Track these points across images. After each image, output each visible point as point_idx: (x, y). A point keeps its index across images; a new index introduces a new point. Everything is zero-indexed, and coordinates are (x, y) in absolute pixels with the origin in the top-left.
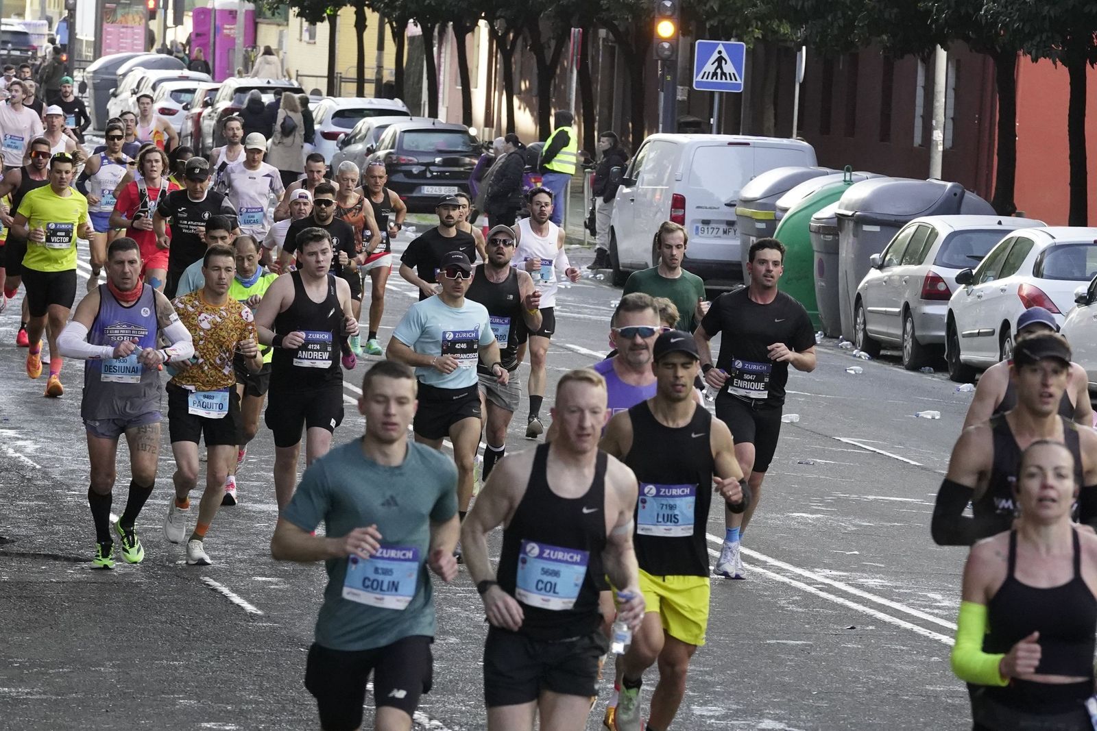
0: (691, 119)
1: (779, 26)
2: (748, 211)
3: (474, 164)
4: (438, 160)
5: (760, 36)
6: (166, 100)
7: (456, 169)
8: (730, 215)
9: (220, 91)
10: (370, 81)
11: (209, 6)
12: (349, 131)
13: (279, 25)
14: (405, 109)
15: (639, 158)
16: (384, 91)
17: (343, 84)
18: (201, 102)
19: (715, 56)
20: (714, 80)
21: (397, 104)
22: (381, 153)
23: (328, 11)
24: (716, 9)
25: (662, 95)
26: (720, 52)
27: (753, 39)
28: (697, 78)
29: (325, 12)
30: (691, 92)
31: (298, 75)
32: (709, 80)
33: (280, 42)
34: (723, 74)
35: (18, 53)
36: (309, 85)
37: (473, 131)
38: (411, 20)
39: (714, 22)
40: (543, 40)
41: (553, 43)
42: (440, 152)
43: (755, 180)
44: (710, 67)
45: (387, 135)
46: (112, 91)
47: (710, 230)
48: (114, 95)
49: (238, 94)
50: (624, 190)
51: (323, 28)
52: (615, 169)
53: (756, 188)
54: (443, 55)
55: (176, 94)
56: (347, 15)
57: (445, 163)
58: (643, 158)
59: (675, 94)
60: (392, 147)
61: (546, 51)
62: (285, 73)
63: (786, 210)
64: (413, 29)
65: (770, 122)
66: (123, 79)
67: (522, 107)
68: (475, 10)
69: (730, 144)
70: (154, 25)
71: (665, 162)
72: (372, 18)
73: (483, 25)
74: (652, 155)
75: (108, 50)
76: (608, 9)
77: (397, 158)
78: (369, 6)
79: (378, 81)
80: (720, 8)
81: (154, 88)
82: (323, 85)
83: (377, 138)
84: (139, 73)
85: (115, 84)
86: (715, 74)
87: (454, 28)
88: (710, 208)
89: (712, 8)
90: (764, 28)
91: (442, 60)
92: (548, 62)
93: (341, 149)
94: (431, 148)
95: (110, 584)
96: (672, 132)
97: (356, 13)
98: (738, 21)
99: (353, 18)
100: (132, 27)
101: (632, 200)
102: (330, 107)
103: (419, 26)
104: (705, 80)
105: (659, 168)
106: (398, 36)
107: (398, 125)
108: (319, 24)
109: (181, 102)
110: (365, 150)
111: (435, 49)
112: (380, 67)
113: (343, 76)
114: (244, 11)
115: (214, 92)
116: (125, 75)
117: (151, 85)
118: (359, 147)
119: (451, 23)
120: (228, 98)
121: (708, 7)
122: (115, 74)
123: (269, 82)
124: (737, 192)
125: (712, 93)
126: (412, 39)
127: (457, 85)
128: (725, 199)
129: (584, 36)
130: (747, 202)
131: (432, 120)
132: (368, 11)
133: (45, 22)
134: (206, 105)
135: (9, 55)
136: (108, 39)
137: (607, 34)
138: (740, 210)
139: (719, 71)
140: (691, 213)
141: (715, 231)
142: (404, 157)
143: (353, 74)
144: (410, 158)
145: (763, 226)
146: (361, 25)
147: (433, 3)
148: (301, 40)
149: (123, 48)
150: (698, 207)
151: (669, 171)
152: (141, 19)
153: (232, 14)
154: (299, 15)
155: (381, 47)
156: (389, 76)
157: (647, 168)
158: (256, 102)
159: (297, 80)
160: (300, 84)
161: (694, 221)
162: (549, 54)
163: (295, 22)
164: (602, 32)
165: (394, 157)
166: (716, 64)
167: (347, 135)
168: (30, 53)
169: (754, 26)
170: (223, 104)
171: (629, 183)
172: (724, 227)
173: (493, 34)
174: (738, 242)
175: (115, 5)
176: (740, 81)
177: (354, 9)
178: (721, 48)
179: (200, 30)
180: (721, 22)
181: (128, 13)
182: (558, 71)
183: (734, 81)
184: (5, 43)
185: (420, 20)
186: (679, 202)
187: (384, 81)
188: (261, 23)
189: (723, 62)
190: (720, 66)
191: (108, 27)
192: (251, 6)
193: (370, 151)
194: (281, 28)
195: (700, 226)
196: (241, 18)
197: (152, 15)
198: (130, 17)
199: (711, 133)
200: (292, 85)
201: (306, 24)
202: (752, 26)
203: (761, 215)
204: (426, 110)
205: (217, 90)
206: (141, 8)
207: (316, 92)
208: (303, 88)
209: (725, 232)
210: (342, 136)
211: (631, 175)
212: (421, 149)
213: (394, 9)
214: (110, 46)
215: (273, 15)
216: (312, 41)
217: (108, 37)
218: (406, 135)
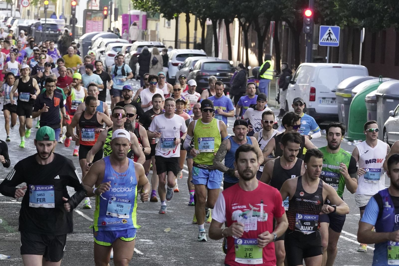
0: (319, 57)
1: (354, 20)
2: (341, 94)
3: (232, 75)
4: (218, 74)
5: (346, 24)
6: (111, 51)
7: (225, 77)
8: (334, 95)
9: (132, 47)
10: (192, 43)
11: (128, 13)
12: (183, 62)
13: (156, 21)
14: (205, 54)
15: (297, 73)
16: (197, 47)
17: (181, 44)
18: (124, 51)
19: (328, 32)
20: (327, 42)
21: (202, 52)
22: (195, 71)
23: (175, 15)
24: (328, 13)
25: (307, 47)
26: (330, 31)
27: (343, 25)
28: (321, 41)
29: (174, 15)
30: (319, 46)
31: (163, 41)
32: (325, 41)
33: (157, 28)
34: (331, 39)
35: (53, 32)
36: (167, 45)
37: (231, 63)
38: (208, 19)
39: (328, 18)
40: (260, 26)
41: (264, 27)
42: (218, 71)
43: (344, 82)
44: (326, 36)
45: (197, 64)
46: (89, 47)
47: (326, 102)
48: (91, 49)
49: (139, 48)
50: (291, 86)
51: (173, 22)
52: (288, 77)
53: (344, 85)
54: (220, 32)
55: (115, 48)
56: (183, 16)
57: (221, 75)
58: (299, 73)
59: (312, 47)
60: (200, 69)
61: (261, 30)
62: (158, 40)
63: (355, 93)
64: (209, 22)
65: (350, 58)
66: (94, 43)
67: (252, 53)
68: (233, 14)
69: (334, 67)
70: (107, 21)
71: (308, 74)
72: (192, 17)
73: (236, 20)
74: (302, 72)
75: (88, 31)
76: (285, 14)
77: (202, 73)
78: (191, 13)
79: (195, 43)
80: (330, 13)
81: (106, 46)
82: (173, 44)
83: (194, 65)
84: (100, 40)
85: (91, 44)
86: (328, 39)
87: (225, 21)
88: (326, 93)
89: (327, 13)
90: (348, 21)
91: (220, 34)
92: (262, 35)
93: (179, 70)
94: (215, 69)
95: (83, 242)
96: (311, 62)
97: (186, 16)
98: (337, 18)
99: (185, 18)
100: (98, 22)
101: (295, 90)
102: (176, 53)
103: (211, 21)
104: (323, 41)
105: (305, 76)
106: (203, 25)
107: (202, 60)
108: (171, 20)
109: (117, 51)
110: (189, 70)
111: (217, 30)
112: (195, 37)
113: (182, 41)
114: (142, 15)
115: (129, 48)
116: (95, 41)
117: (105, 44)
118: (186, 69)
119: (224, 20)
120: (135, 49)
121: (325, 13)
122: (91, 40)
123: (151, 43)
124: (336, 86)
125: (327, 47)
126: (208, 26)
127: (226, 44)
128: (332, 88)
129: (276, 25)
130: (340, 90)
131: (215, 58)
132: (191, 15)
133: (64, 20)
134: (126, 52)
135: (49, 33)
136: (88, 26)
137: (286, 24)
138: (337, 93)
139: (329, 38)
140: (318, 95)
141: (328, 102)
142: (204, 73)
143: (185, 40)
144: (207, 73)
145: (346, 100)
146: (188, 21)
147: (216, 12)
148: (164, 27)
149: (94, 30)
150: (321, 92)
151: (309, 78)
152: (101, 19)
153: (137, 17)
154: (164, 17)
155: (196, 29)
156: (199, 41)
157: (301, 77)
158: (146, 51)
159: (163, 43)
160: (164, 44)
161: (320, 98)
162: (262, 32)
163: (162, 20)
164: (284, 23)
165: (200, 73)
166: (328, 35)
167: (182, 64)
168: (58, 32)
169: (344, 20)
170: (133, 52)
171: (293, 83)
172: (331, 100)
173: (240, 24)
174: (336, 106)
175: (90, 13)
176: (338, 42)
177: (185, 14)
178: (330, 29)
179: (125, 23)
180: (331, 18)
181: (96, 16)
182: (266, 39)
183: (335, 42)
184: (48, 28)
185: (211, 18)
186: (313, 90)
187: (197, 42)
188: (150, 20)
189: (331, 34)
190: (330, 36)
191: (88, 22)
192: (145, 13)
193: (191, 70)
194: (157, 22)
195: (322, 100)
196: (141, 18)
197: (106, 17)
198: (97, 18)
199: (326, 62)
200: (160, 44)
201: (166, 20)
202: (343, 20)
203: (346, 95)
204: (214, 54)
205: (130, 47)
206: (101, 14)
207: (171, 47)
208: (165, 46)
209: (331, 102)
210: (180, 65)
211: (294, 80)
212: (211, 70)
213: (201, 14)
214: (89, 29)
215: (153, 16)
216: (169, 27)
217: (89, 26)
218: (206, 65)
